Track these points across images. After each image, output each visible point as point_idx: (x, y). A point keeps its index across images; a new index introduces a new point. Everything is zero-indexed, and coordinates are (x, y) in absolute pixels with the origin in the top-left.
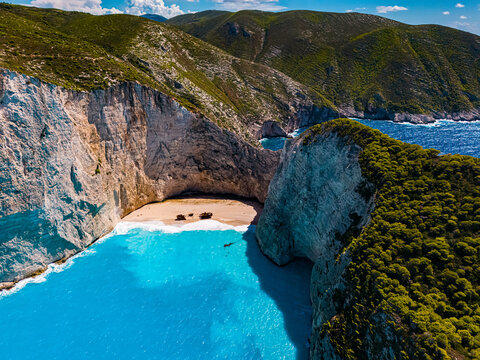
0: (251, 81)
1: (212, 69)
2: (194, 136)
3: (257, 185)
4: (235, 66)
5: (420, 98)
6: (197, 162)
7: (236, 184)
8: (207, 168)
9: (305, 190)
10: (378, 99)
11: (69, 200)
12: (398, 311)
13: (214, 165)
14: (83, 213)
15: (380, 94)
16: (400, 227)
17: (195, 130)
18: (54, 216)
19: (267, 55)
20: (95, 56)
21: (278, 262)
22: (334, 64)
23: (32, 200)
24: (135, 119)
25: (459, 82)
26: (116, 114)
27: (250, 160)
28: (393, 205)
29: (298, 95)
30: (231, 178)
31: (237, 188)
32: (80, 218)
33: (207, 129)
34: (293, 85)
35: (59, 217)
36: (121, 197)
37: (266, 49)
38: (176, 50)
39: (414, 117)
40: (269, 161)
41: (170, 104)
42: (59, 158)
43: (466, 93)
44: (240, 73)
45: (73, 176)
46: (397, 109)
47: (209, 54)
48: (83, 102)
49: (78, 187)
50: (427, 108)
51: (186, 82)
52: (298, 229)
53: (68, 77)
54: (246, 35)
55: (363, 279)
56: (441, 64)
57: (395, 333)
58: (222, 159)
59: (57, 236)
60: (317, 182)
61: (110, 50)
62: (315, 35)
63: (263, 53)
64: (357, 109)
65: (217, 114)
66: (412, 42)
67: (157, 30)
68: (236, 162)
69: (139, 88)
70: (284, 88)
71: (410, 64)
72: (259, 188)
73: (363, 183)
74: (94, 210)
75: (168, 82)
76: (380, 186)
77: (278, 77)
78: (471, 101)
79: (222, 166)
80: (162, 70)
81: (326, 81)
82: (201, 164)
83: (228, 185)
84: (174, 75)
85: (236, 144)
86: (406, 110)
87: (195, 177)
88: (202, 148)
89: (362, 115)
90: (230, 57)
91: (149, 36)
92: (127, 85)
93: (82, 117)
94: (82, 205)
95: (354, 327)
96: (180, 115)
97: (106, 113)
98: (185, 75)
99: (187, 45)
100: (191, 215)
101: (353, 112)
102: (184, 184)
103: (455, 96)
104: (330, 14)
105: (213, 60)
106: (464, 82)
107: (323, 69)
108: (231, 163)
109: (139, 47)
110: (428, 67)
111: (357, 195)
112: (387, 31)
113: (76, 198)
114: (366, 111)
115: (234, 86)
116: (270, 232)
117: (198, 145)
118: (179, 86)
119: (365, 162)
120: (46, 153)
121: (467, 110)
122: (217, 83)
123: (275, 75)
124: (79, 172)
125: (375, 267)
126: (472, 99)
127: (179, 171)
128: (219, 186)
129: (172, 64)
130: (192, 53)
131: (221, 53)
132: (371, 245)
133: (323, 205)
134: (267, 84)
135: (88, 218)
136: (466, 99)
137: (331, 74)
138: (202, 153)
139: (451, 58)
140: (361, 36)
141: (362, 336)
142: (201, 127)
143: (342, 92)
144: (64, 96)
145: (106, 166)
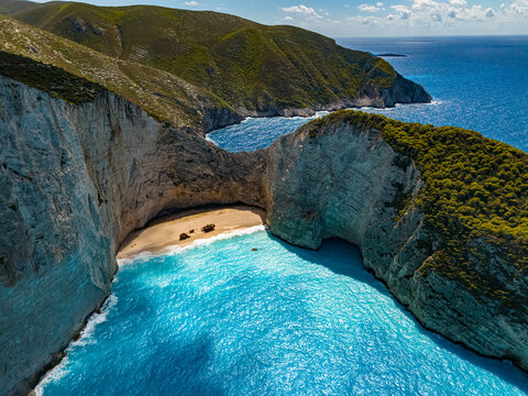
0: (148, 86)
1: (100, 74)
2: (164, 148)
3: (241, 188)
4: (123, 69)
5: (299, 93)
6: (171, 176)
7: (217, 191)
8: (182, 181)
9: (329, 177)
10: (266, 97)
12: (491, 232)
13: (190, 177)
15: (266, 92)
16: (449, 182)
17: (164, 141)
19: (133, 57)
21: (314, 247)
24: (113, 135)
25: (322, 78)
26: (100, 131)
27: (227, 165)
28: (432, 168)
29: (199, 97)
30: (211, 187)
31: (219, 196)
33: (175, 138)
34: (190, 88)
38: (47, 51)
39: (300, 111)
40: (247, 163)
41: (139, 114)
43: (330, 87)
45: (92, 208)
47: (88, 56)
50: (306, 103)
52: (328, 213)
54: (97, 33)
55: (446, 223)
56: (305, 62)
57: (497, 246)
58: (198, 168)
59: (90, 283)
60: (339, 167)
62: (179, 33)
64: (249, 108)
68: (214, 169)
69: (113, 98)
70: (183, 91)
71: (282, 63)
72: (243, 191)
73: (398, 158)
76: (415, 157)
77: (173, 80)
78: (336, 93)
79: (199, 176)
82: (178, 178)
83: (208, 195)
85: (209, 151)
87: (171, 193)
88: (173, 160)
89: (255, 114)
90: (113, 59)
91: (9, 35)
92: (105, 95)
94: (102, 242)
95: (456, 257)
99: (57, 45)
100: (192, 232)
101: (246, 112)
102: (161, 203)
105: (96, 63)
107: (203, 70)
108: (208, 171)
110: (296, 65)
111: (394, 168)
112: (253, 32)
113: (97, 235)
114: (258, 110)
115: (133, 92)
116: (298, 223)
117: (170, 157)
119: (392, 141)
121: (335, 101)
123: (169, 77)
125: (450, 212)
127: (155, 189)
128: (198, 198)
130: (67, 55)
132: (438, 199)
133: (351, 185)
134: (164, 87)
136: (332, 92)
137: (213, 75)
138: (174, 166)
139: (310, 57)
140: (229, 36)
141: (466, 260)
142: (169, 138)
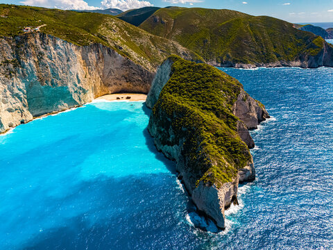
0: (159, 47)
1: (139, 41)
2: (124, 67)
4: (151, 39)
5: (249, 56)
6: (126, 78)
7: (142, 87)
8: (130, 81)
9: (159, 81)
10: (228, 56)
11: (76, 86)
13: (133, 80)
14: (81, 91)
15: (229, 53)
17: (125, 64)
18: (71, 90)
19: (173, 34)
20: (84, 33)
22: (208, 38)
23: (65, 83)
24: (99, 58)
25: (272, 47)
26: (92, 56)
27: (148, 77)
29: (184, 54)
30: (140, 85)
31: (142, 89)
32: (80, 93)
34: (181, 48)
35: (73, 91)
36: (94, 89)
37: (173, 31)
38: (121, 31)
39: (245, 65)
41: (114, 53)
42: (73, 69)
43: (275, 53)
44: (153, 43)
45: (77, 77)
46: (237, 61)
47: (138, 33)
48: (81, 50)
49: (79, 82)
50: (253, 61)
51: (125, 47)
53: (75, 41)
54: (163, 23)
56: (264, 38)
58: (136, 77)
59: (72, 98)
60: (163, 77)
61: (89, 31)
62: (201, 22)
63: (171, 33)
64: (217, 62)
65: (139, 61)
66: (250, 25)
67: (112, 21)
68: (142, 78)
69: (101, 46)
70: (176, 50)
71: (246, 38)
74: (84, 92)
75: (116, 46)
77: (174, 45)
78: (277, 57)
79: (136, 80)
80: (113, 41)
81: (203, 48)
82: (128, 79)
83: (139, 88)
84: (119, 43)
85: (142, 70)
86: (241, 62)
87: (125, 85)
88: (128, 72)
89: (219, 65)
90: (149, 34)
91: (107, 25)
92: (96, 44)
93: (80, 56)
94: (80, 88)
96: (118, 58)
97: (89, 55)
98: (124, 43)
99: (127, 29)
100: (122, 98)
101: (215, 64)
102: (120, 88)
103: (268, 55)
104: (212, 10)
105: (140, 36)
106: (275, 47)
107: (201, 41)
108: (140, 79)
109: (102, 30)
110: (256, 39)
112: (238, 20)
113: (79, 85)
114: (222, 63)
115: (150, 49)
116: (149, 98)
117: (126, 71)
118: (121, 48)
120: (69, 67)
121: (274, 62)
122: (141, 47)
123: (172, 44)
124: (79, 75)
126: (278, 56)
127: (118, 82)
128: (135, 89)
129: (118, 38)
130: (129, 33)
131: (145, 33)
134: (167, 48)
135: (82, 94)
136: (274, 56)
137: (206, 44)
138: (128, 75)
139: (270, 35)
140: (224, 23)
142: (128, 63)
143: (210, 53)
144: (74, 47)
145: (88, 76)
